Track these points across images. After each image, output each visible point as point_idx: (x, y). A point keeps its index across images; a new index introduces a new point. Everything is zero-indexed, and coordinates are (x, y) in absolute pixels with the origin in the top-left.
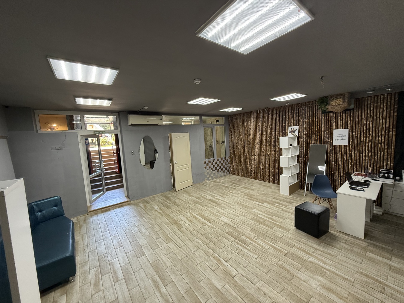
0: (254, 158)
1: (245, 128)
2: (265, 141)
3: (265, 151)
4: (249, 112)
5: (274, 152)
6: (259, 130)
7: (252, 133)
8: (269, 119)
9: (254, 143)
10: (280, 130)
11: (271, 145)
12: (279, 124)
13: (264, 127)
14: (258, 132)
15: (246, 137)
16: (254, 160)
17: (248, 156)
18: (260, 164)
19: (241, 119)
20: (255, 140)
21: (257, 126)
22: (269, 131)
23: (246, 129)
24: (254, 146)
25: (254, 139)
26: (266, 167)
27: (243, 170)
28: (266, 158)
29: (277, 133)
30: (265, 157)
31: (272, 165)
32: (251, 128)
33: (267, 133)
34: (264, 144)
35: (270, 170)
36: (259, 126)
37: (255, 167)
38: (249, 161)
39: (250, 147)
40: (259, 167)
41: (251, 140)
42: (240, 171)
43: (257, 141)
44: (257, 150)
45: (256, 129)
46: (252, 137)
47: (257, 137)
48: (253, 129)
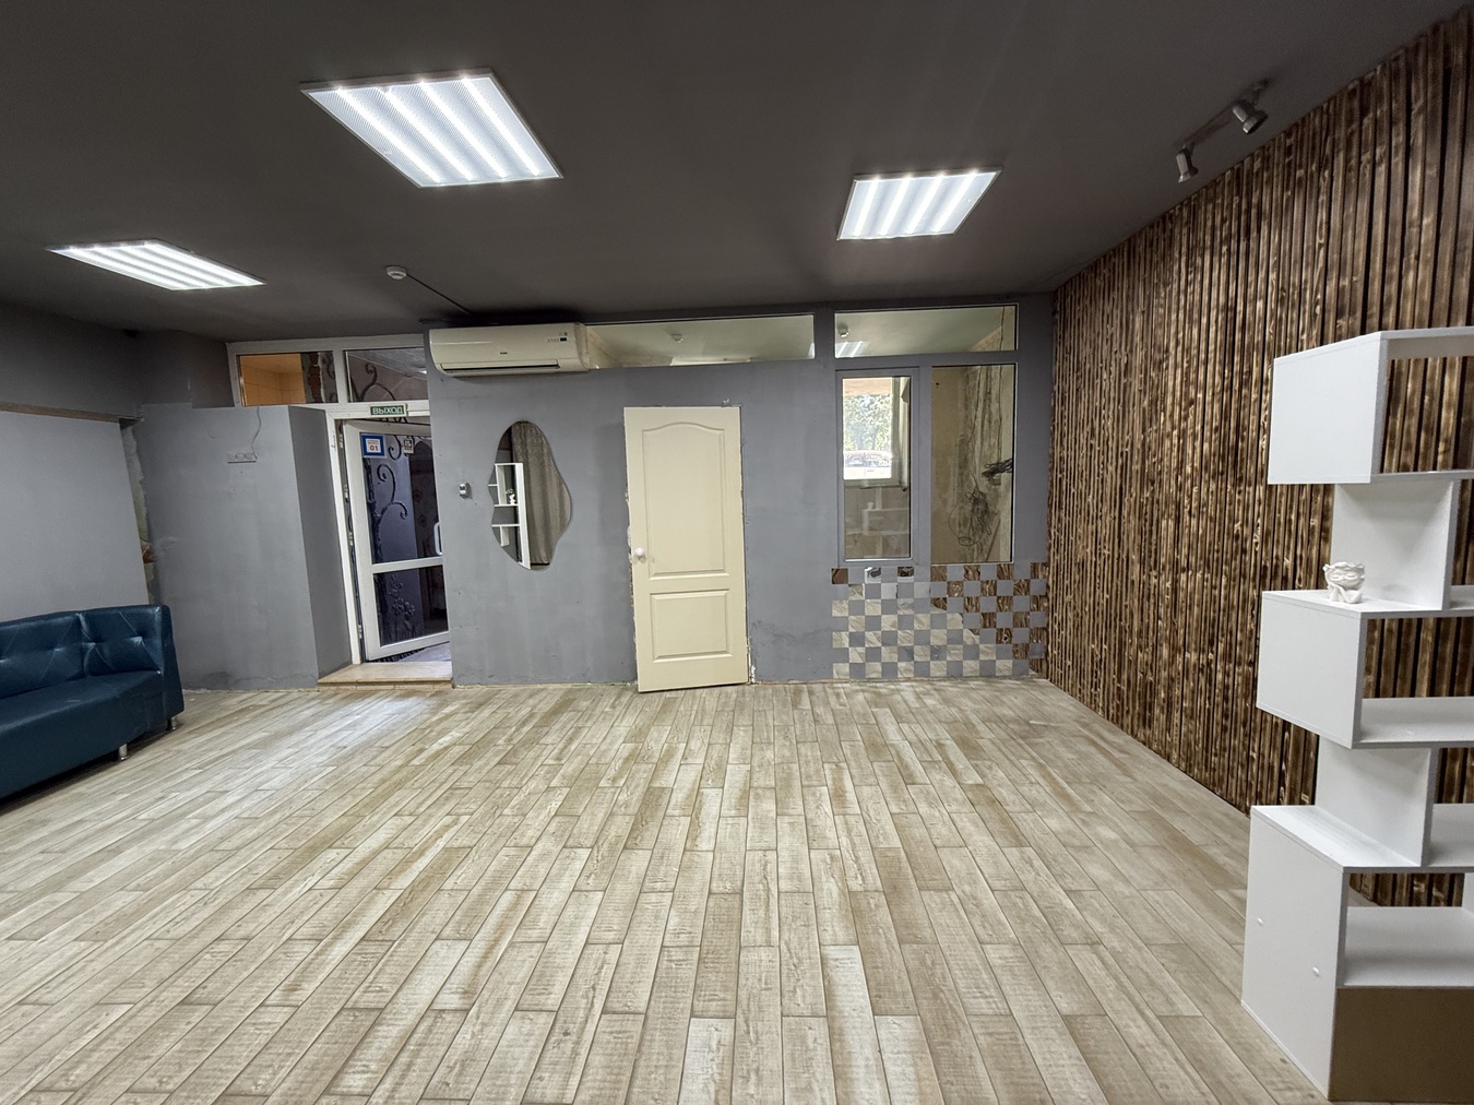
0: (1175, 590)
3: (1258, 538)
4: (1166, 218)
6: (1228, 349)
7: (1173, 380)
8: (1321, 217)
9: (1181, 466)
13: (1271, 305)
14: (1212, 375)
15: (1133, 422)
16: (1175, 604)
17: (1136, 571)
18: (1213, 642)
19: (1111, 287)
20: (1189, 441)
21: (1213, 314)
23: (1140, 354)
24: (1182, 487)
25: (1182, 435)
32: (1172, 344)
36: (1229, 309)
37: (1172, 658)
38: (1141, 609)
39: (1153, 501)
40: (1198, 666)
41: (1161, 440)
42: (1088, 666)
43: (1206, 446)
44: (1194, 522)
45: (1203, 346)
46: (1172, 415)
47: (1208, 410)
48: (1180, 348)
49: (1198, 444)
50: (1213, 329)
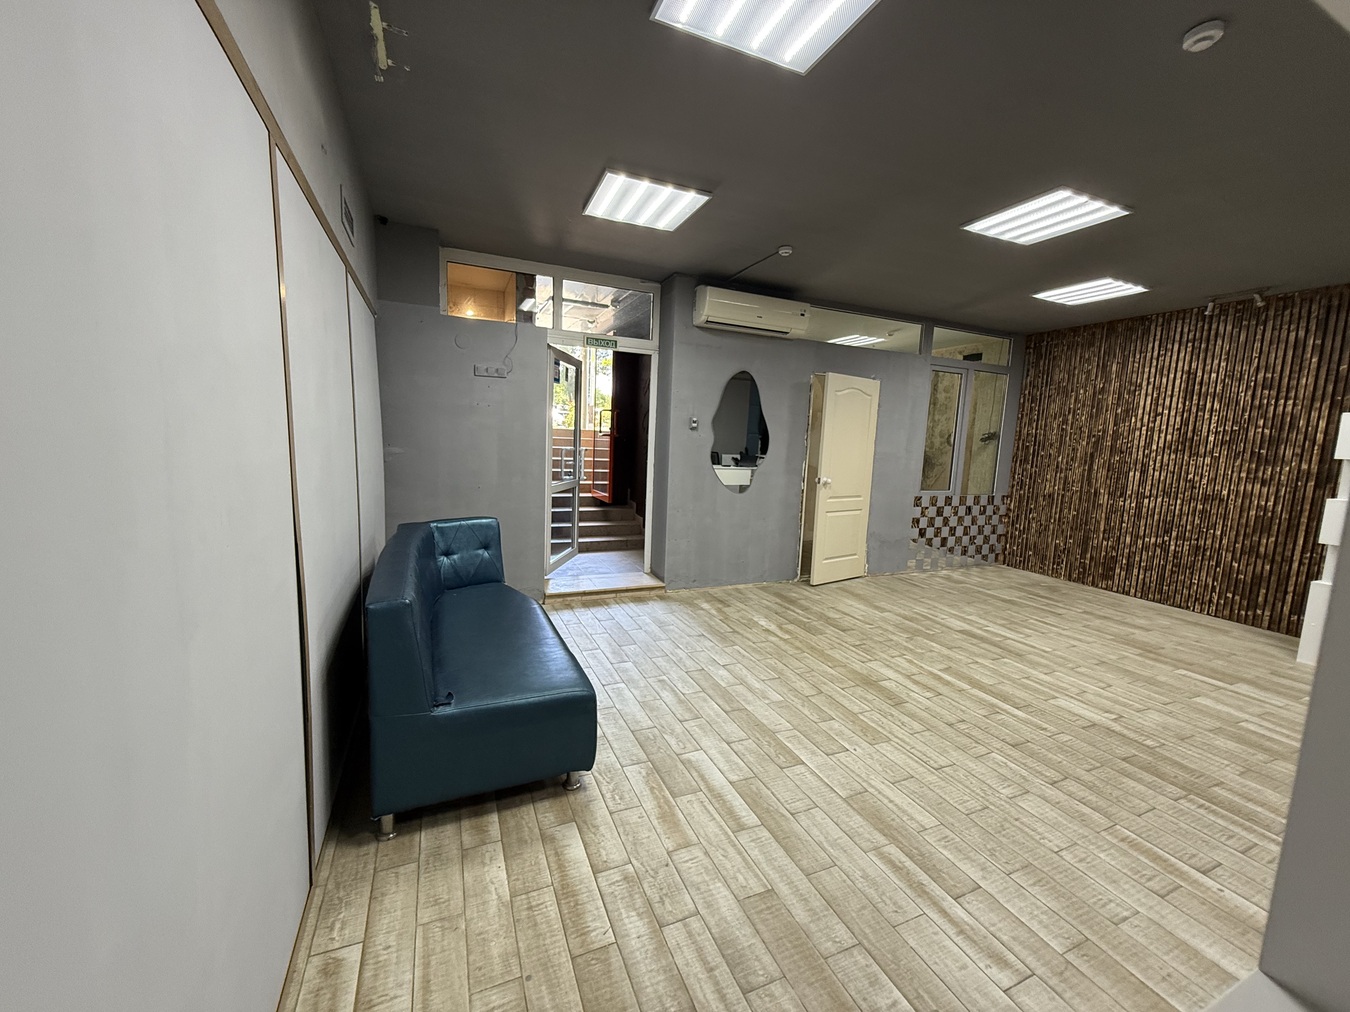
0: (1139, 507)
1: (1108, 380)
2: (1211, 438)
3: (1205, 481)
5: (1257, 487)
6: (1188, 393)
7: (1144, 402)
8: (1257, 345)
9: (1148, 445)
10: (1319, 393)
11: (1247, 456)
12: (1314, 366)
13: (1221, 376)
14: (1177, 403)
15: (1105, 420)
16: (1138, 515)
17: (1104, 499)
18: (1168, 532)
19: (1091, 344)
20: (1155, 434)
21: (1179, 374)
22: (1245, 398)
23: (1114, 385)
24: (1149, 456)
25: (1151, 429)
26: (1198, 548)
27: (1067, 551)
28: (1203, 512)
29: (1294, 405)
30: (1200, 507)
31: (1235, 542)
32: (1145, 383)
33: (1230, 402)
34: (1202, 450)
35: (1218, 565)
36: (1191, 375)
37: (1134, 542)
38: (1107, 519)
39: (1122, 462)
40: (1155, 544)
41: (1132, 431)
42: (1051, 553)
43: (1169, 437)
44: (1157, 474)
45: (1170, 388)
46: (1142, 419)
47: (1172, 419)
48: (1151, 387)
49: (1163, 435)
50: (1178, 382)
